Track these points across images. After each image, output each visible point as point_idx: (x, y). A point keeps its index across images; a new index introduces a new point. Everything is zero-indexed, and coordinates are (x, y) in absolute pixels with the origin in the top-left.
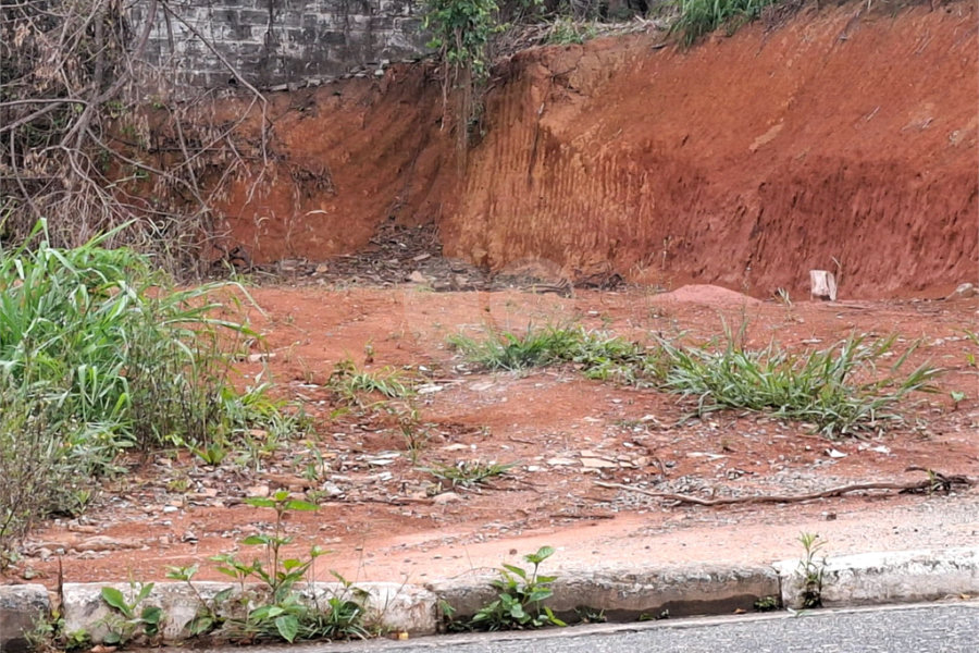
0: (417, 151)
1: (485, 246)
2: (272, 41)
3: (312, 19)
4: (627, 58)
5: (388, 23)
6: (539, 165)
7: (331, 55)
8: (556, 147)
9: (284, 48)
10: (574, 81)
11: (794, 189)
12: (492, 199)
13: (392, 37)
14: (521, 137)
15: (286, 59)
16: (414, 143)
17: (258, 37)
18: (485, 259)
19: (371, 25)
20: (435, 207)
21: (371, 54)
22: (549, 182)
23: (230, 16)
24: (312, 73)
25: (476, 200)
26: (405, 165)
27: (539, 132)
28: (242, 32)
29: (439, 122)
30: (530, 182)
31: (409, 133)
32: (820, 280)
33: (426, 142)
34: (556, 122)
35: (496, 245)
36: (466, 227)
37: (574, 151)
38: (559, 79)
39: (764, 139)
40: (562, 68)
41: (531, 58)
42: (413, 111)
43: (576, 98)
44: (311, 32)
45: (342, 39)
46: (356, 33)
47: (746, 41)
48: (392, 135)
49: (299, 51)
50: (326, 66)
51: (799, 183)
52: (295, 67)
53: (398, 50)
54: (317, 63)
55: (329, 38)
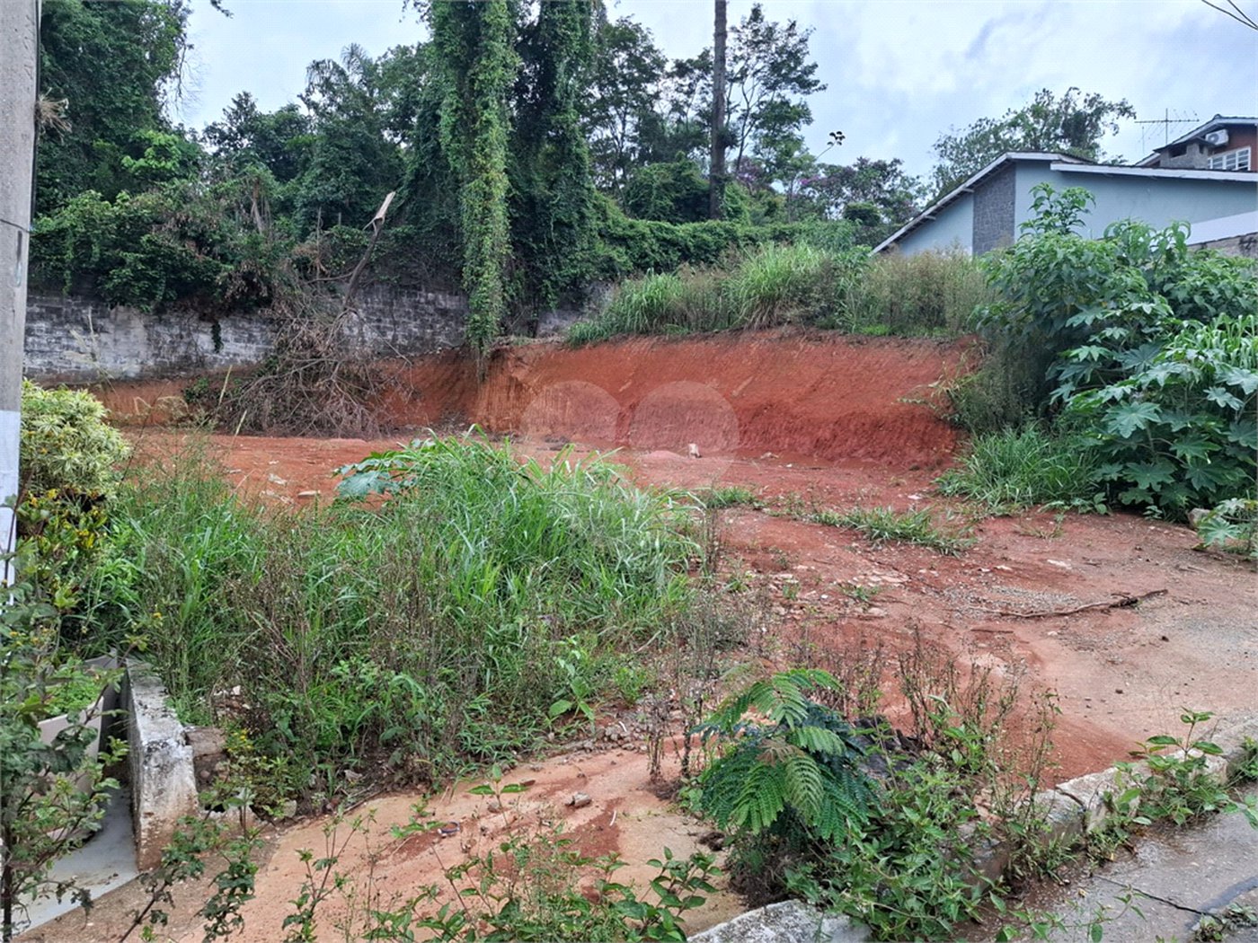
0: (454, 384)
1: (488, 421)
2: (395, 338)
3: (411, 330)
4: (546, 352)
5: (440, 333)
6: (512, 391)
7: (418, 345)
8: (521, 385)
9: (400, 341)
10: (525, 360)
11: (652, 409)
12: (490, 404)
13: (441, 339)
14: (502, 380)
15: (400, 345)
16: (454, 379)
17: (390, 337)
18: (488, 427)
19: (433, 334)
20: (464, 405)
21: (433, 345)
22: (518, 398)
23: (378, 327)
24: (411, 351)
25: (484, 403)
26: (450, 389)
27: (511, 379)
28: (383, 334)
29: (463, 373)
30: (508, 398)
31: (452, 376)
32: (694, 448)
33: (458, 380)
34: (520, 375)
35: (493, 421)
36: (480, 413)
37: (529, 387)
38: (520, 359)
39: (624, 387)
40: (520, 355)
41: (506, 350)
42: (452, 368)
43: (527, 367)
44: (410, 335)
45: (422, 339)
46: (428, 337)
47: (604, 348)
48: (445, 377)
49: (406, 342)
50: (417, 349)
51: (654, 406)
52: (404, 349)
53: (445, 345)
54: (413, 348)
55: (417, 338)
